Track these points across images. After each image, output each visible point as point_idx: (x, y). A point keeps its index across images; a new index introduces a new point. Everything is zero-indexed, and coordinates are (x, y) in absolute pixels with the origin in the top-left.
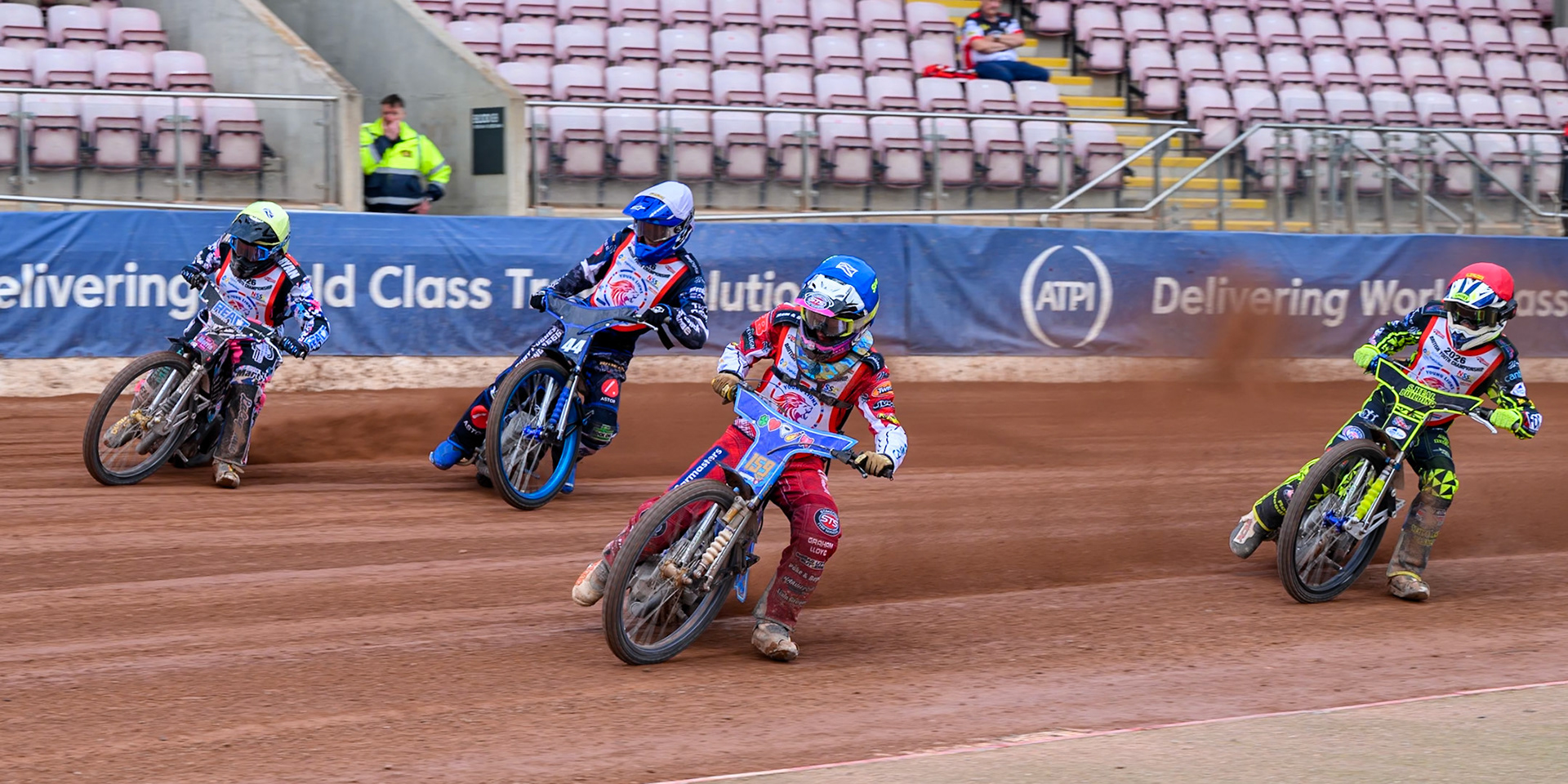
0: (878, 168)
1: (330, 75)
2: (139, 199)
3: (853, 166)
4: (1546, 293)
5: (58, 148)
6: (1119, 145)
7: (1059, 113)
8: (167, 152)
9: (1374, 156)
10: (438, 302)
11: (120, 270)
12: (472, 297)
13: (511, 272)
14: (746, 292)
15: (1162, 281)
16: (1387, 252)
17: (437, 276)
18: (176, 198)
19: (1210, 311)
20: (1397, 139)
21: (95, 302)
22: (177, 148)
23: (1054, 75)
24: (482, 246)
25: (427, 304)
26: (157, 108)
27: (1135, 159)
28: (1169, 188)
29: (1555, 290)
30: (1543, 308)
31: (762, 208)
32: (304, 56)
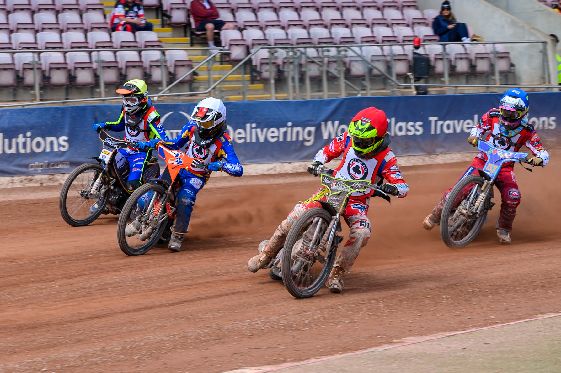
0: (72, 78)
3: (59, 77)
4: (411, 123)
6: (190, 60)
7: (158, 46)
9: (316, 60)
14: (17, 144)
16: (333, 107)
19: (248, 141)
20: (328, 51)
23: (155, 28)
27: (199, 67)
28: (218, 80)
29: (415, 122)
30: (410, 131)
31: (15, 101)
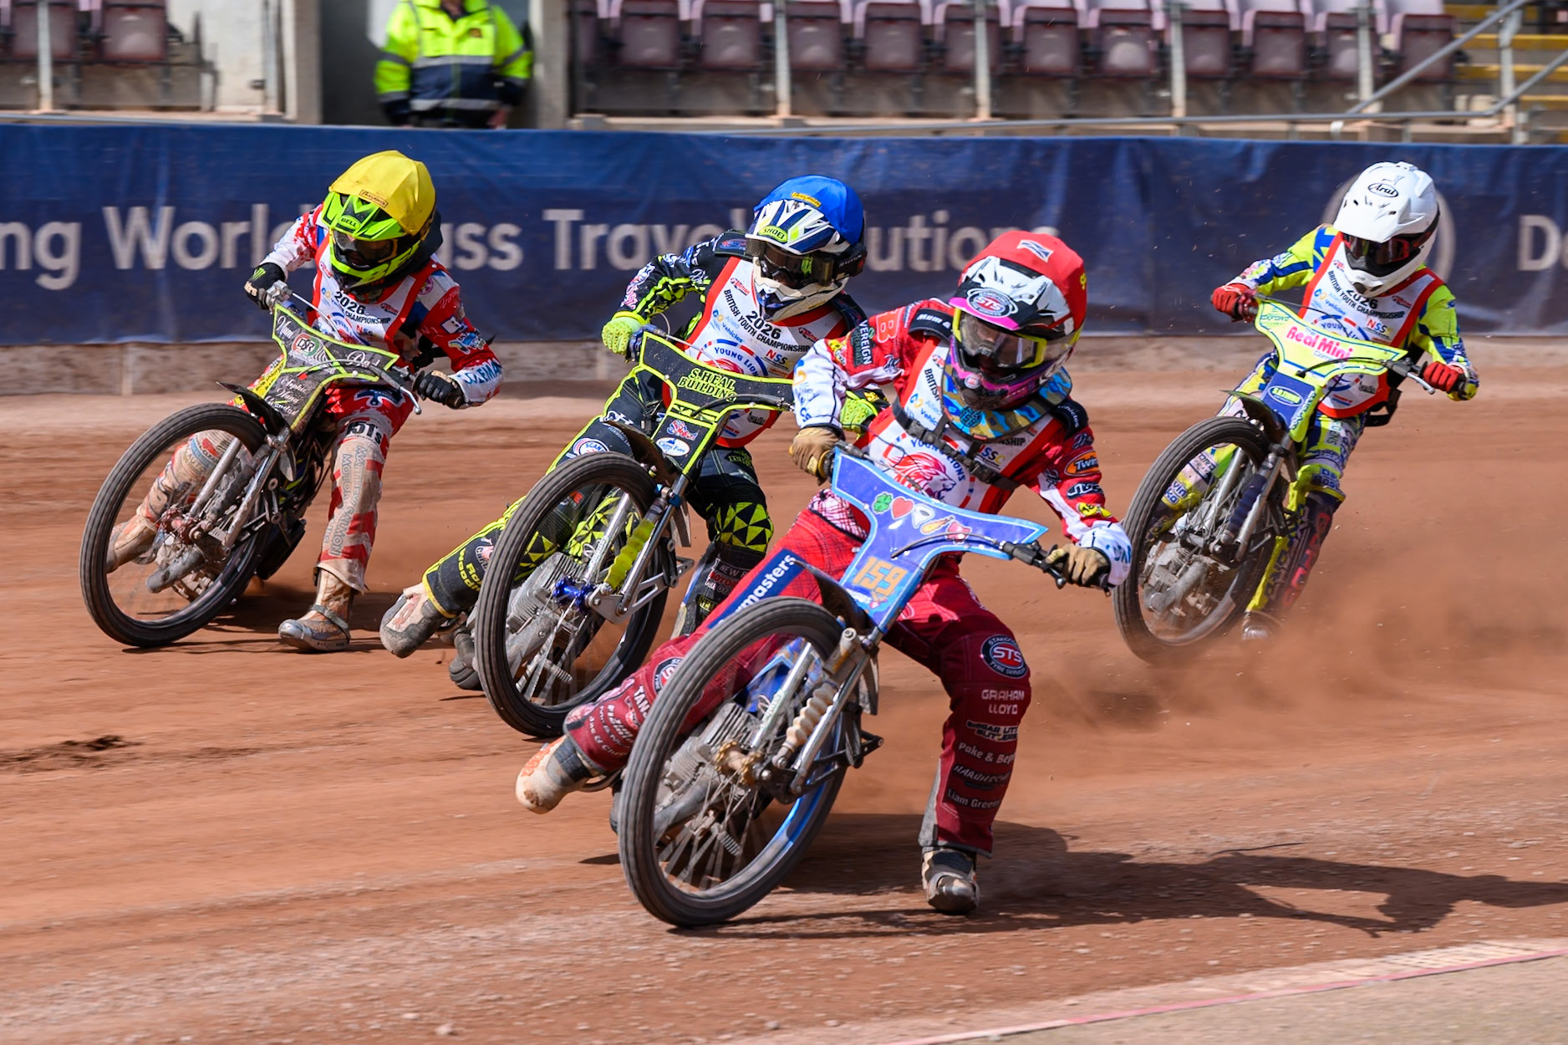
0: (1089, 56)
6: (1447, 18)
12: (493, 252)
13: (552, 215)
14: (906, 244)
15: (1530, 221)
24: (506, 174)
27: (1471, 39)
31: (918, 114)
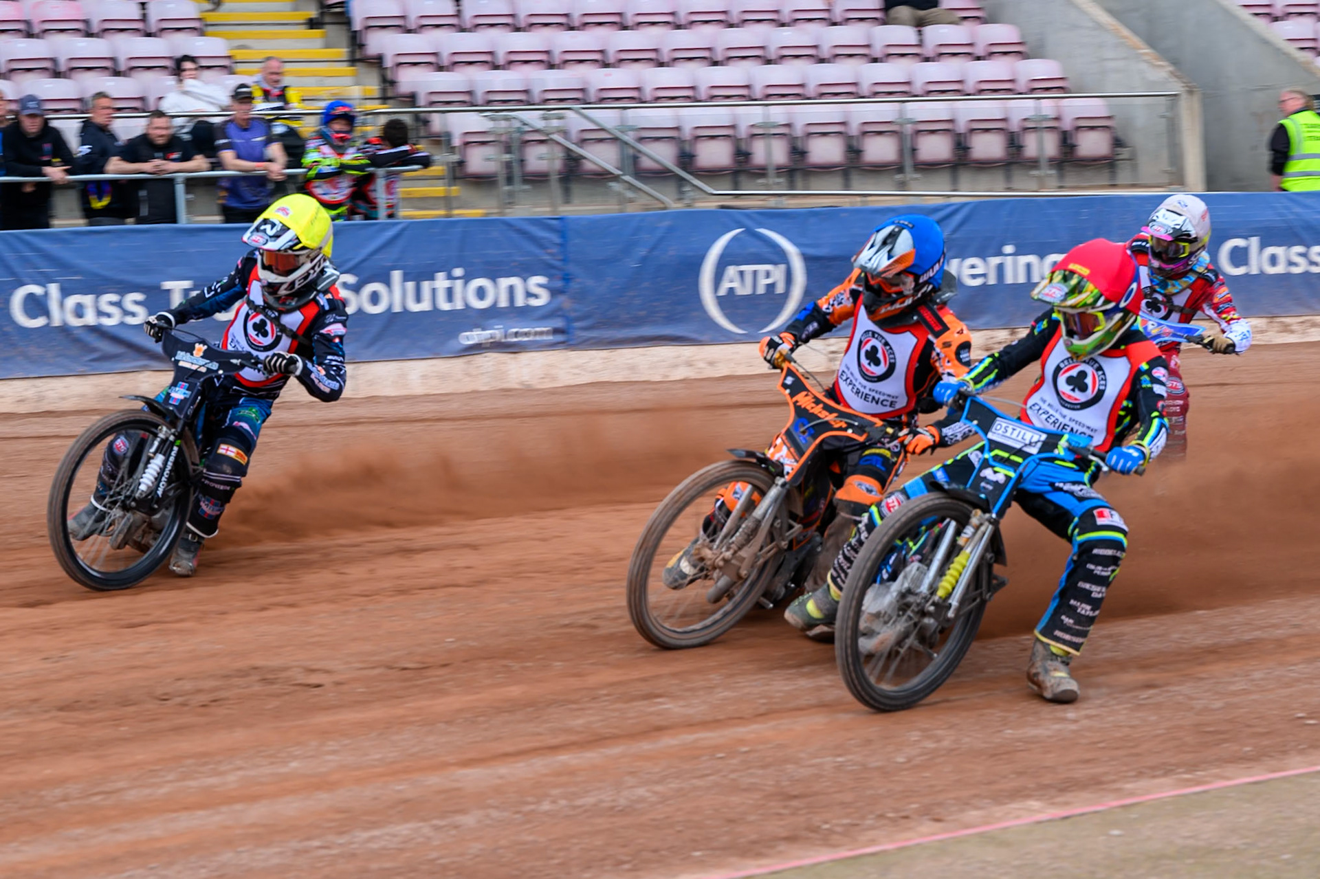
1: (1171, 72)
2: (1009, 189)
5: (936, 148)
8: (1031, 146)
10: (1280, 269)
11: (999, 253)
17: (1279, 245)
18: (1042, 187)
21: (978, 282)
22: (1040, 144)
25: (1272, 270)
26: (1021, 109)
32: (1146, 58)
